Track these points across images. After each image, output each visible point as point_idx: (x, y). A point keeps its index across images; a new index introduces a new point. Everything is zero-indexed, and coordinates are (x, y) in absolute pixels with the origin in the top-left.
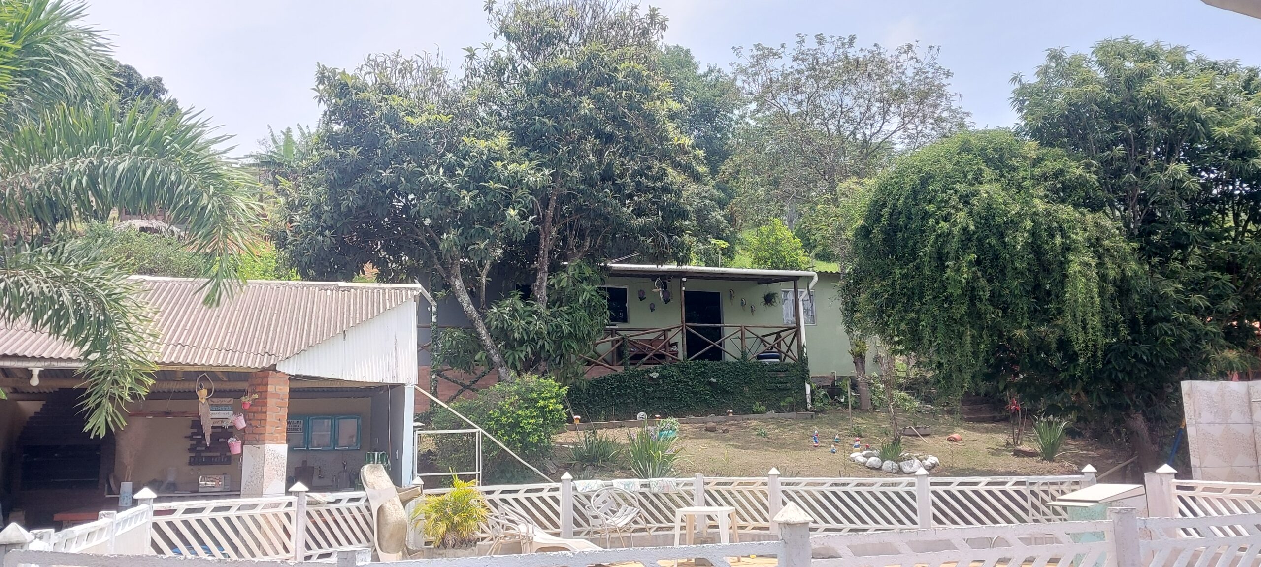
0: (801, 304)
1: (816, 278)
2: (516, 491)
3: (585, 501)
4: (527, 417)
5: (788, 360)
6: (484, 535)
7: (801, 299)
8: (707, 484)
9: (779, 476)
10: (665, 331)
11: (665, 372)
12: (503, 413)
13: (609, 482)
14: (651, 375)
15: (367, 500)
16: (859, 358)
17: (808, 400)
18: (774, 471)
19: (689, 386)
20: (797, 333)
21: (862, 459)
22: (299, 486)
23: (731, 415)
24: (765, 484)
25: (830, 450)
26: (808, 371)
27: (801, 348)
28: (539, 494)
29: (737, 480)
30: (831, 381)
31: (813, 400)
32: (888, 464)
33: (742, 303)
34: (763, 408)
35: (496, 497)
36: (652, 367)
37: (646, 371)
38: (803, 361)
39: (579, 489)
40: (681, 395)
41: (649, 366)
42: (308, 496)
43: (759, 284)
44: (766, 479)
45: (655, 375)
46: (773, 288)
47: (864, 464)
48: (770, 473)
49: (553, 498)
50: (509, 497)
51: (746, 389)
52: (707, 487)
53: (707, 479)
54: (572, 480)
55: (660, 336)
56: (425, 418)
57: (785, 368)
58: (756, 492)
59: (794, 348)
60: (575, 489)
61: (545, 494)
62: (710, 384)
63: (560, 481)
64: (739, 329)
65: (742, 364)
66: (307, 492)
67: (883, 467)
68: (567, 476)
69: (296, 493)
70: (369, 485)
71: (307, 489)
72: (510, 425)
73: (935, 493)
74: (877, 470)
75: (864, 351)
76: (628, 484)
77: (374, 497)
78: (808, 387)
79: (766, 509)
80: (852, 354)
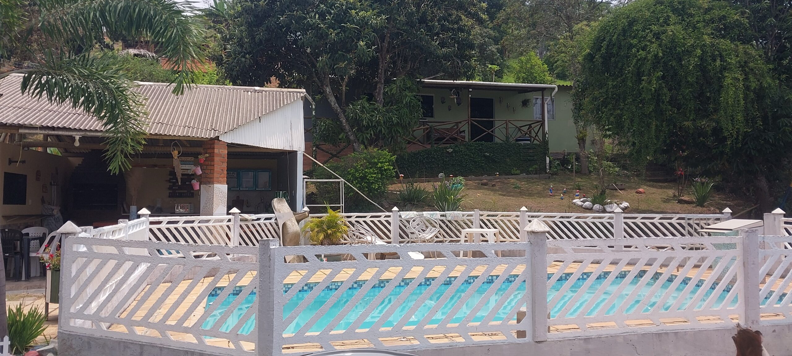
0: (546, 106)
1: (556, 89)
2: (365, 217)
3: (406, 224)
4: (371, 173)
5: (536, 142)
6: (345, 242)
7: (546, 103)
8: (482, 215)
9: (527, 211)
10: (457, 123)
11: (457, 149)
12: (357, 171)
13: (421, 213)
14: (448, 150)
15: (276, 219)
16: (582, 140)
17: (547, 167)
18: (524, 209)
19: (471, 157)
20: (543, 124)
21: (580, 203)
22: (235, 210)
23: (498, 176)
24: (517, 216)
25: (560, 197)
26: (548, 149)
27: (544, 134)
28: (378, 219)
29: (500, 214)
30: (563, 156)
31: (550, 167)
32: (597, 206)
33: (508, 106)
34: (518, 171)
35: (353, 220)
36: (448, 145)
37: (445, 148)
38: (545, 143)
39: (403, 217)
40: (466, 163)
41: (447, 145)
42: (241, 216)
43: (519, 93)
44: (518, 213)
45: (450, 150)
46: (529, 95)
47: (581, 206)
48: (522, 209)
49: (387, 221)
50: (361, 220)
51: (508, 160)
52: (481, 218)
53: (481, 213)
54: (398, 211)
55: (454, 126)
56: (308, 173)
57: (533, 147)
58: (512, 221)
59: (540, 134)
60: (400, 216)
61: (382, 219)
62: (485, 156)
63: (391, 211)
64: (504, 122)
65: (506, 144)
66: (240, 213)
67: (594, 208)
68: (395, 209)
69: (233, 214)
70: (277, 210)
71: (240, 212)
72: (361, 178)
73: (626, 223)
74: (590, 210)
75: (585, 136)
76: (433, 215)
77: (280, 218)
78: (548, 159)
79: (518, 231)
80: (577, 138)
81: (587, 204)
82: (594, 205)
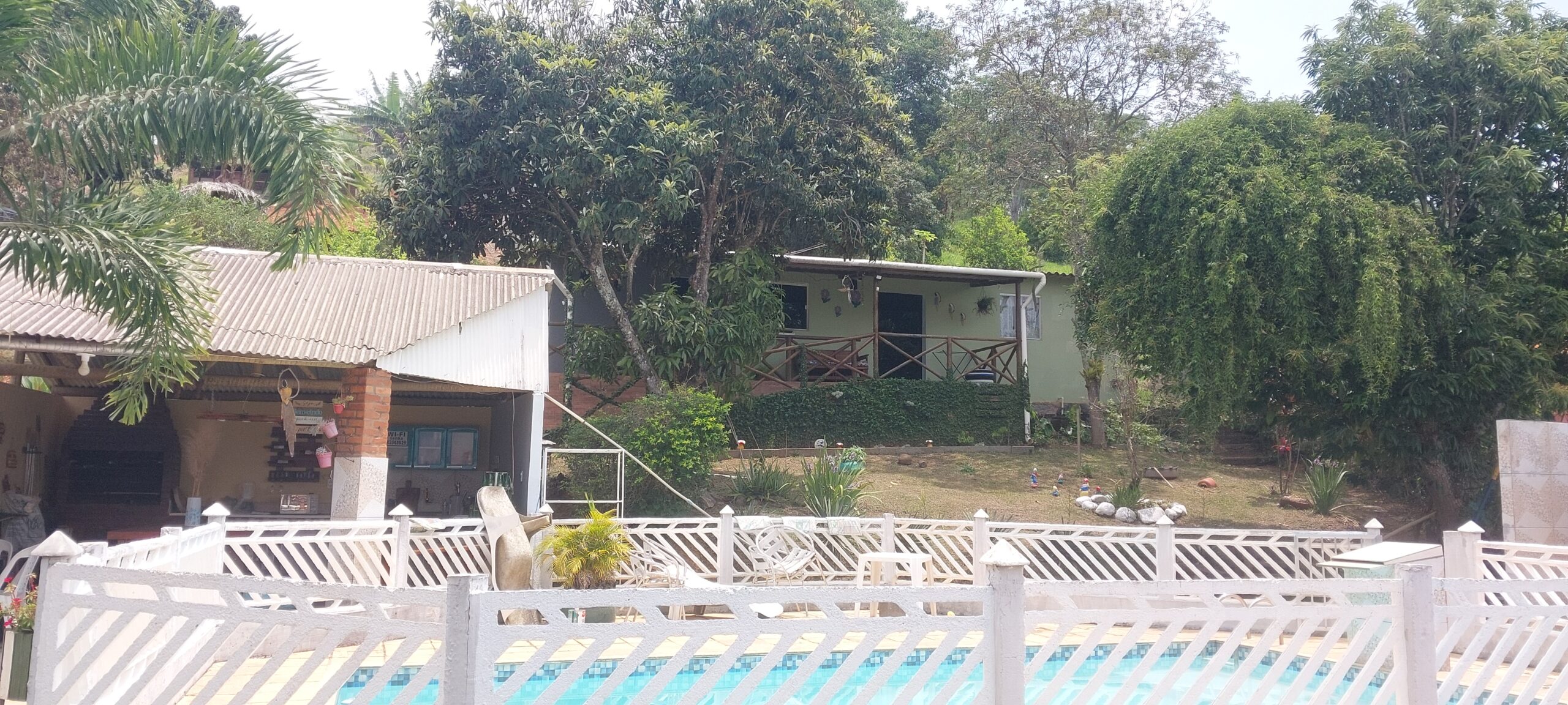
0: (1023, 312)
1: (1044, 281)
2: (665, 526)
3: (749, 541)
4: (680, 437)
5: (1004, 381)
6: (624, 577)
7: (1023, 306)
8: (898, 526)
9: (987, 519)
10: (852, 340)
11: (851, 391)
12: (652, 432)
13: (778, 519)
14: (834, 394)
15: (484, 529)
16: (1093, 381)
17: (1027, 432)
18: (981, 513)
19: (880, 409)
20: (1017, 348)
21: (1091, 505)
22: (402, 509)
23: (931, 446)
24: (969, 529)
26: (1029, 395)
27: (1020, 367)
28: (693, 530)
29: (934, 523)
30: (1056, 410)
31: (1032, 432)
32: (1123, 512)
33: (950, 309)
34: (970, 439)
35: (641, 532)
36: (834, 384)
37: (828, 390)
38: (1022, 384)
39: (742, 526)
40: (870, 419)
41: (831, 383)
42: (413, 522)
43: (971, 287)
44: (971, 523)
45: (838, 394)
46: (990, 291)
47: (1093, 510)
48: (977, 515)
49: (710, 535)
50: (656, 532)
51: (950, 415)
52: (898, 530)
53: (898, 520)
54: (733, 516)
55: (846, 346)
56: (555, 435)
57: (999, 391)
58: (958, 538)
59: (1013, 366)
60: (737, 526)
61: (701, 531)
62: (906, 407)
63: (718, 515)
64: (943, 341)
65: (946, 384)
67: (1117, 515)
68: (727, 510)
69: (398, 518)
70: (487, 511)
72: (659, 446)
73: (1180, 547)
74: (1109, 518)
75: (1100, 372)
76: (801, 523)
78: (1027, 416)
79: (970, 559)
80: (1085, 376)
81: (1106, 507)
82: (1117, 507)
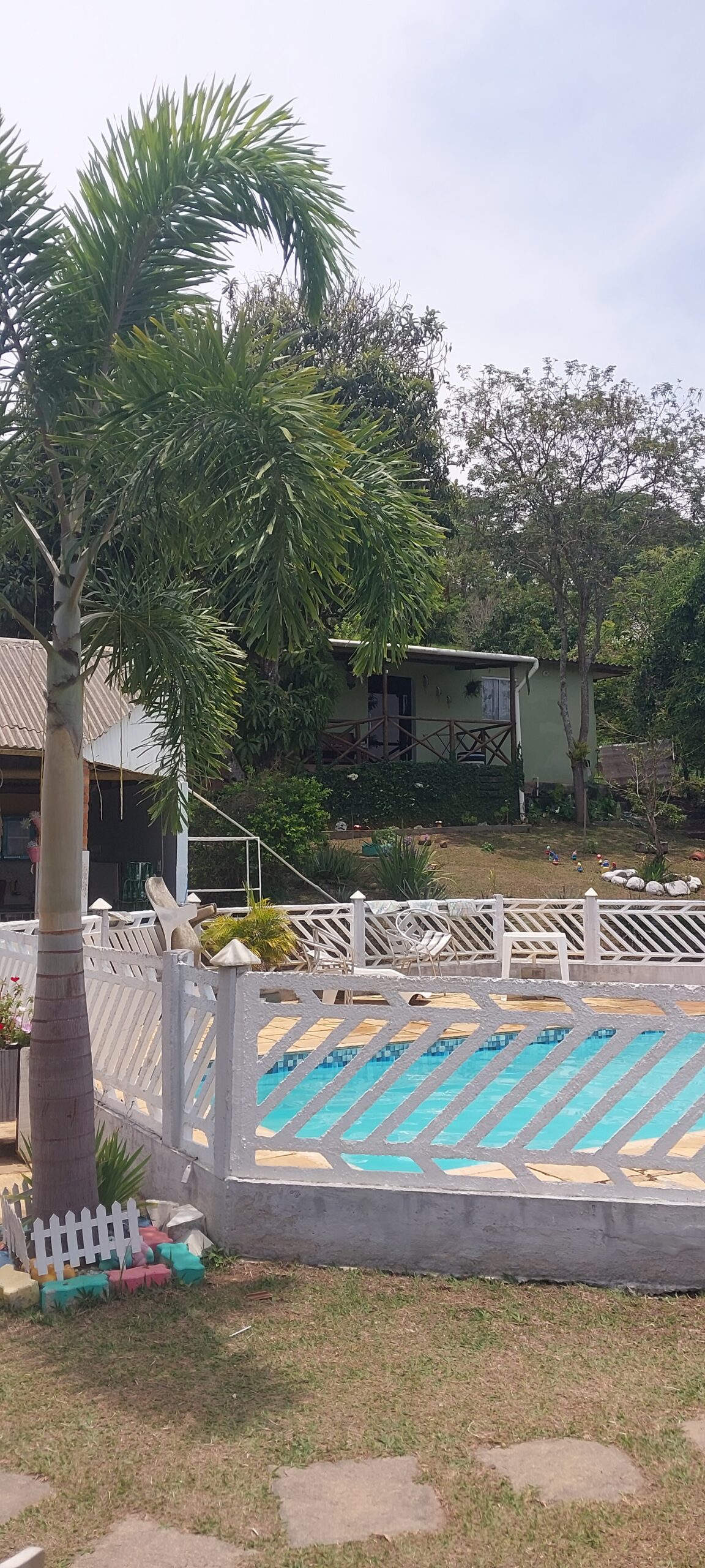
0: (517, 695)
1: (537, 666)
2: (303, 913)
4: (292, 823)
5: (497, 762)
7: (517, 689)
8: (506, 906)
9: (597, 898)
10: (356, 724)
11: (365, 774)
12: (266, 818)
14: (350, 776)
16: (579, 761)
17: (522, 811)
18: (591, 892)
19: (391, 791)
20: (512, 729)
22: (101, 904)
23: (440, 827)
24: (579, 907)
26: (523, 776)
27: (515, 749)
29: (545, 902)
30: (532, 789)
31: (527, 811)
32: (654, 886)
33: (437, 692)
34: (474, 819)
36: (349, 767)
37: (343, 772)
38: (516, 765)
39: (375, 911)
40: (382, 802)
41: (346, 766)
42: (110, 915)
43: (456, 669)
44: (582, 901)
45: (354, 776)
46: (479, 674)
47: (624, 884)
48: (587, 894)
49: (343, 921)
51: (454, 797)
52: (506, 910)
53: (507, 900)
54: (365, 900)
55: (351, 729)
57: (498, 772)
59: (506, 749)
60: (368, 910)
61: (335, 917)
62: (414, 788)
63: (349, 901)
64: (446, 723)
65: (450, 765)
66: (110, 910)
67: (647, 888)
68: (358, 895)
69: (99, 912)
70: (158, 902)
71: (111, 907)
72: (273, 833)
74: (640, 892)
75: (585, 753)
77: (166, 917)
78: (522, 794)
79: (581, 937)
80: (571, 755)
81: (636, 881)
82: (646, 882)
